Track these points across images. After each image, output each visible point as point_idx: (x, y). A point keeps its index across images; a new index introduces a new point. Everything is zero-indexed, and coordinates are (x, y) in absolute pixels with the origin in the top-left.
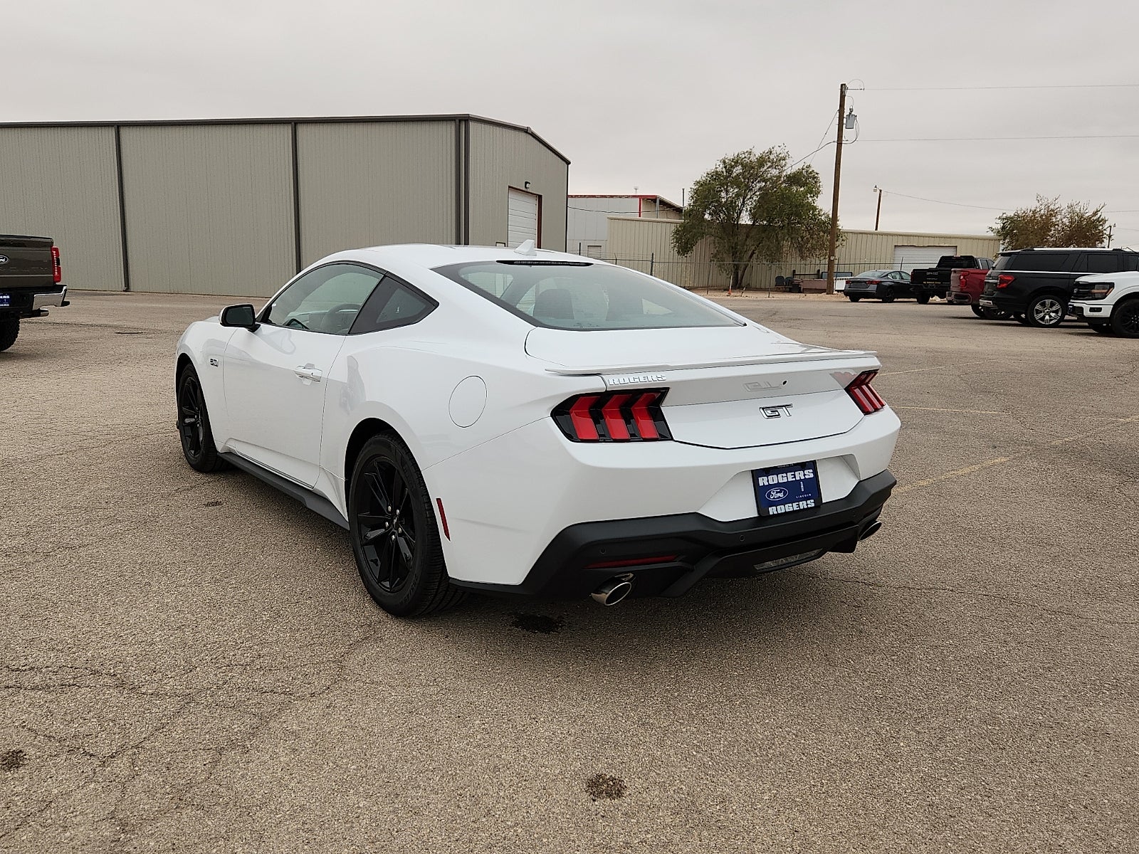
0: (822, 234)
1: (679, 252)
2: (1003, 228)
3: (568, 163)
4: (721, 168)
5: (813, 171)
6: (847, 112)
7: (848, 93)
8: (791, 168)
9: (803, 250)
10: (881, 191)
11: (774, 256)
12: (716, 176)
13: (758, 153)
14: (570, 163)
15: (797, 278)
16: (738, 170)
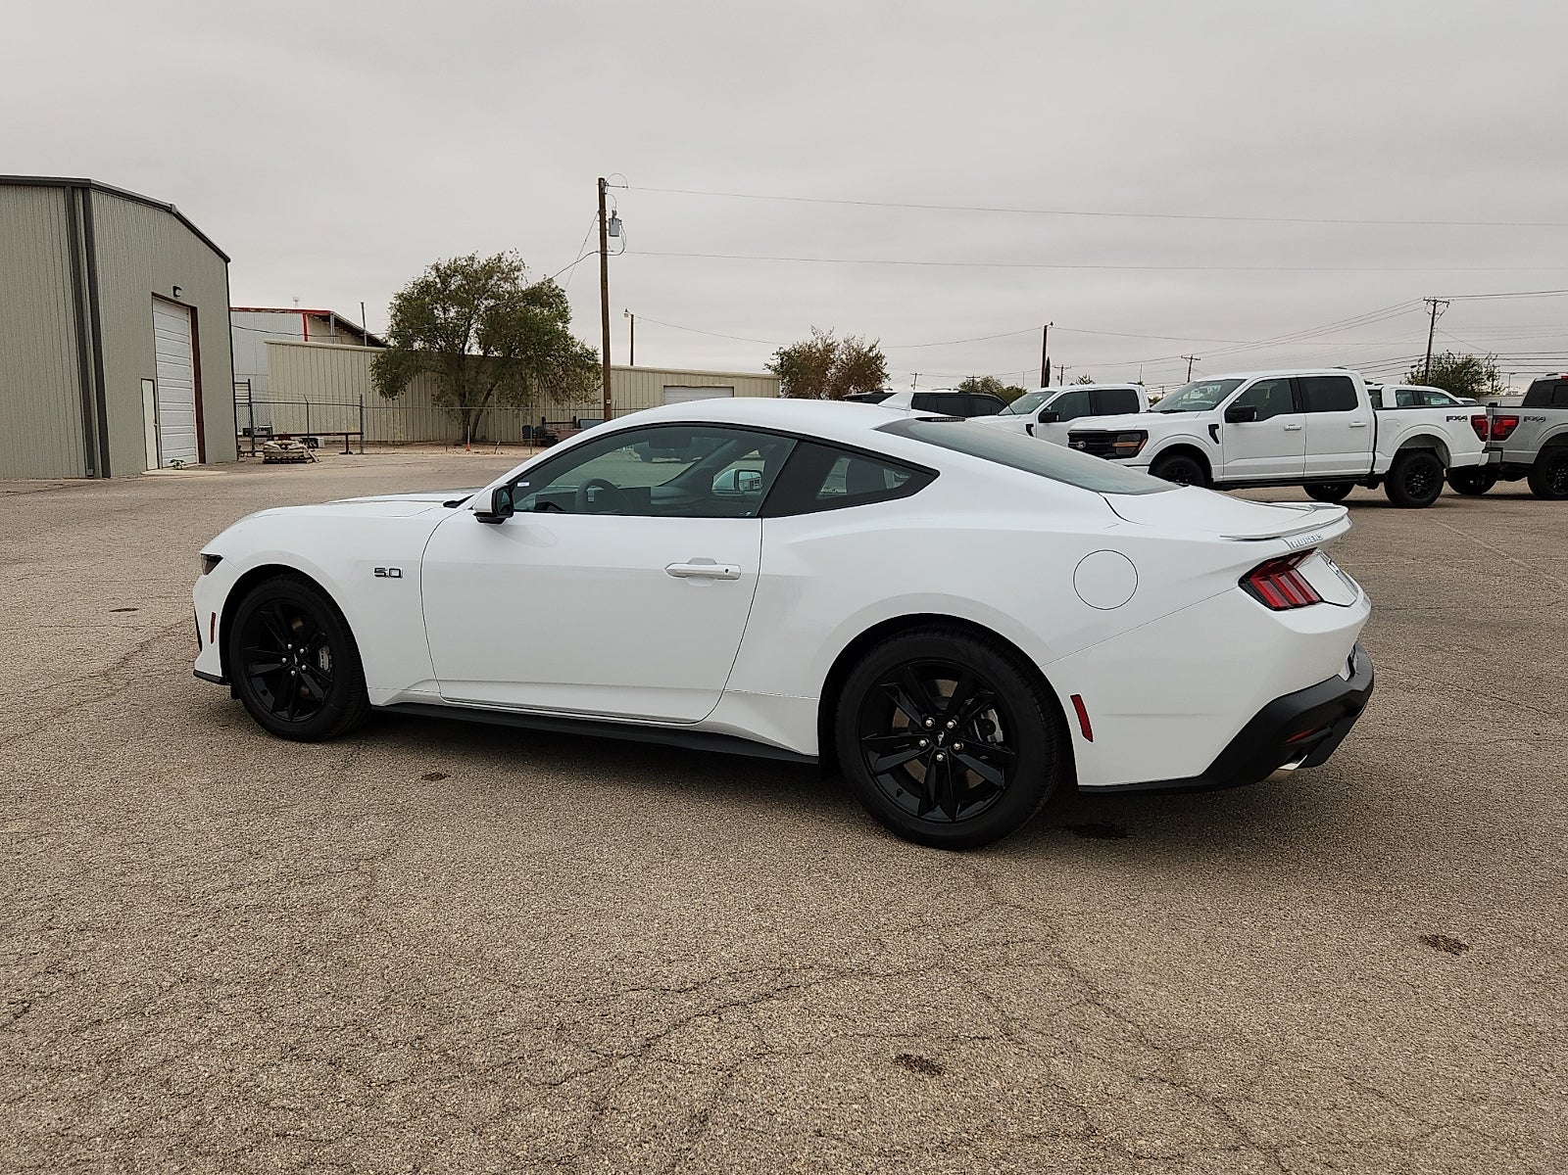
0: (578, 370)
1: (382, 393)
2: (782, 365)
3: (227, 260)
4: (432, 277)
5: (557, 287)
6: (609, 216)
7: (607, 190)
8: (528, 280)
9: (558, 393)
10: (632, 316)
11: (520, 398)
12: (425, 288)
13: (482, 259)
14: (229, 261)
15: (548, 427)
16: (455, 282)
